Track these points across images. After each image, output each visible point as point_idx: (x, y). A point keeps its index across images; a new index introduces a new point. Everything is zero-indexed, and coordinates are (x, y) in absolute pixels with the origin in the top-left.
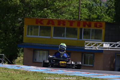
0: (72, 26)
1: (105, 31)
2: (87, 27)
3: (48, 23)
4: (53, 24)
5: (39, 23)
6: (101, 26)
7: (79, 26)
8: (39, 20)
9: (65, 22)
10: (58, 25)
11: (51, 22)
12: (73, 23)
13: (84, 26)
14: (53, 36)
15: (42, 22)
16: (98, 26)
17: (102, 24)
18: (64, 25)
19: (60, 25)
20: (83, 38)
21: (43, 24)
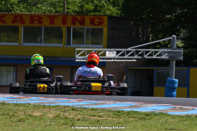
0: (54, 24)
1: (108, 30)
2: (78, 26)
3: (14, 21)
4: (22, 21)
6: (101, 23)
7: (66, 24)
9: (42, 18)
10: (30, 23)
11: (18, 19)
12: (56, 19)
13: (74, 23)
14: (24, 42)
15: (4, 19)
16: (96, 23)
17: (102, 19)
18: (40, 22)
19: (33, 23)
20: (73, 44)
21: (5, 22)
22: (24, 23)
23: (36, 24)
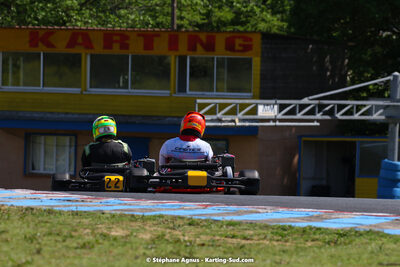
0: (151, 48)
1: (262, 61)
2: (200, 53)
3: (72, 43)
4: (88, 44)
5: (40, 44)
6: (247, 48)
7: (176, 49)
8: (41, 33)
9: (127, 38)
10: (105, 47)
11: (80, 40)
12: (156, 39)
13: (192, 48)
14: (91, 87)
15: (52, 39)
16: (237, 47)
17: (251, 40)
18: (125, 46)
19: (110, 47)
20: (190, 90)
21: (53, 46)
22: (92, 48)
23: (116, 49)
